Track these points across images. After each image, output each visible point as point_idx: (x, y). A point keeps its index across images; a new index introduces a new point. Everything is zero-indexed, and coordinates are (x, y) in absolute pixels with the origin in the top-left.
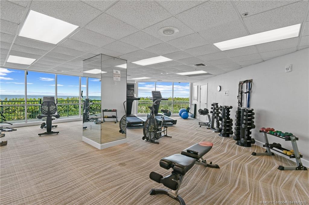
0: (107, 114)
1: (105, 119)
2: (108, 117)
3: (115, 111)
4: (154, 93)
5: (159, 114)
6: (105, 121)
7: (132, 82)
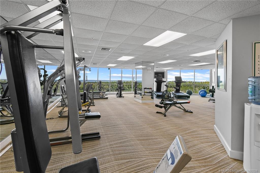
0: (146, 90)
1: (145, 93)
2: (147, 93)
3: (151, 89)
4: (176, 78)
5: (180, 92)
6: (145, 95)
7: (163, 71)
